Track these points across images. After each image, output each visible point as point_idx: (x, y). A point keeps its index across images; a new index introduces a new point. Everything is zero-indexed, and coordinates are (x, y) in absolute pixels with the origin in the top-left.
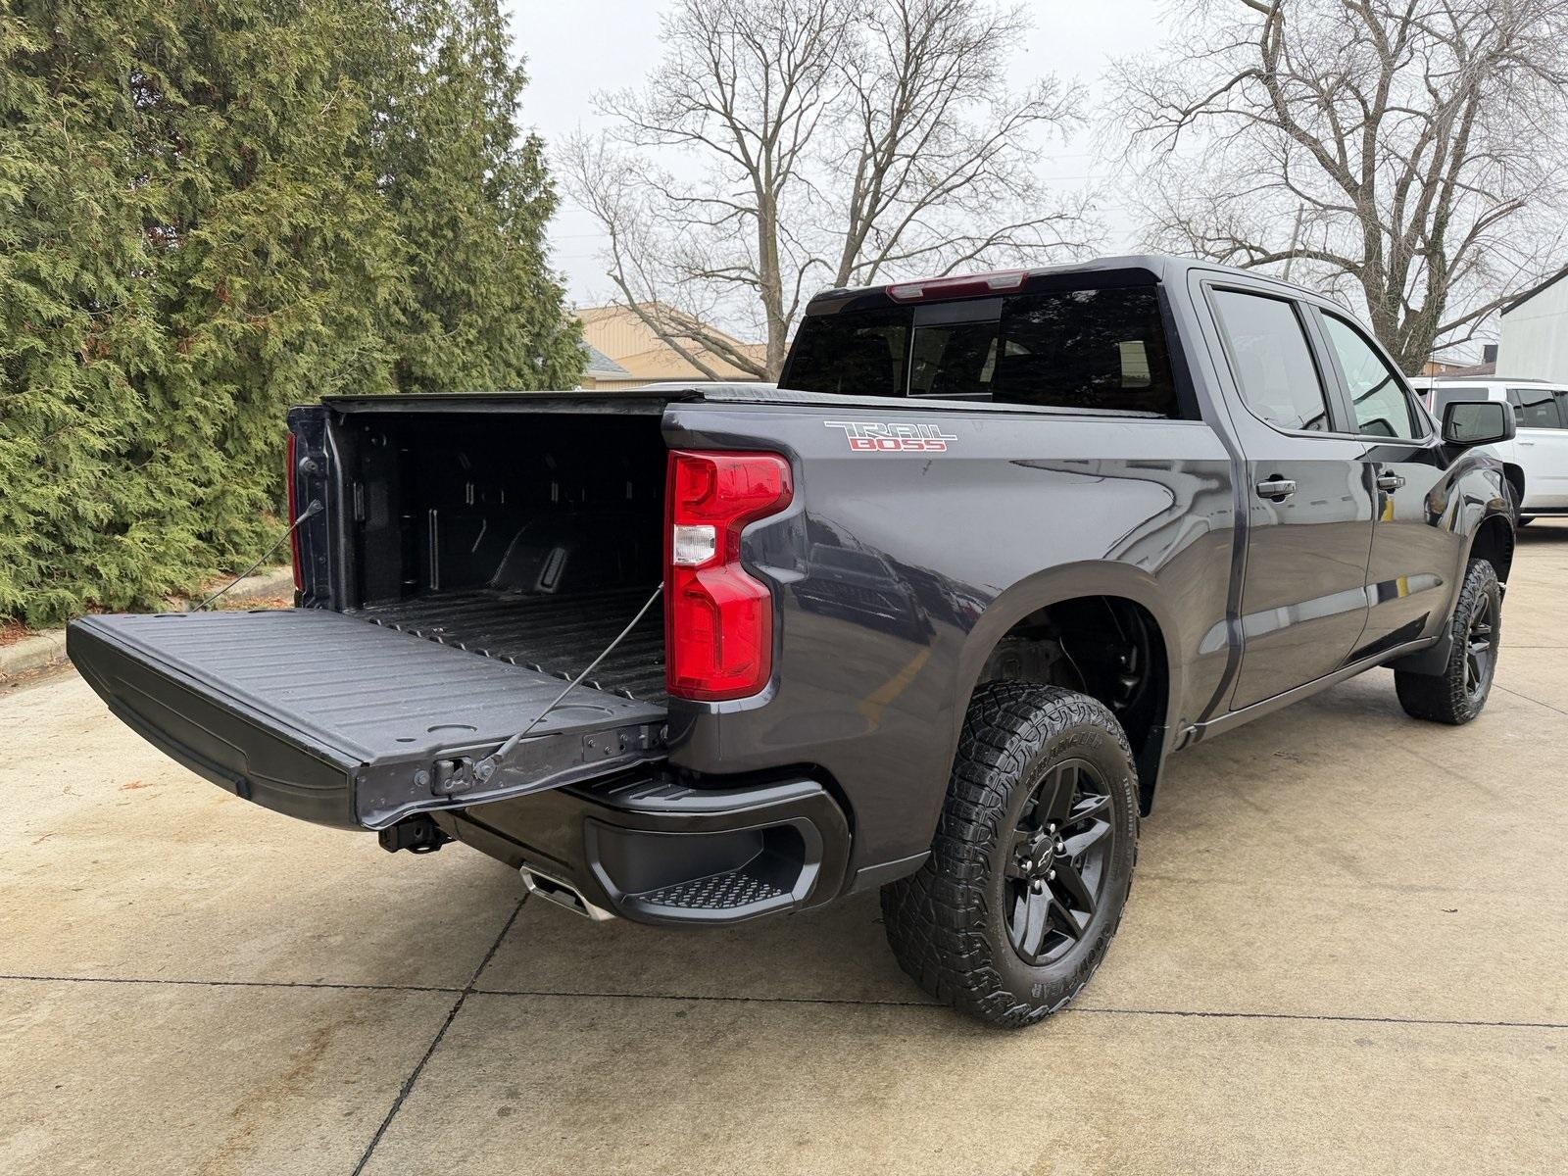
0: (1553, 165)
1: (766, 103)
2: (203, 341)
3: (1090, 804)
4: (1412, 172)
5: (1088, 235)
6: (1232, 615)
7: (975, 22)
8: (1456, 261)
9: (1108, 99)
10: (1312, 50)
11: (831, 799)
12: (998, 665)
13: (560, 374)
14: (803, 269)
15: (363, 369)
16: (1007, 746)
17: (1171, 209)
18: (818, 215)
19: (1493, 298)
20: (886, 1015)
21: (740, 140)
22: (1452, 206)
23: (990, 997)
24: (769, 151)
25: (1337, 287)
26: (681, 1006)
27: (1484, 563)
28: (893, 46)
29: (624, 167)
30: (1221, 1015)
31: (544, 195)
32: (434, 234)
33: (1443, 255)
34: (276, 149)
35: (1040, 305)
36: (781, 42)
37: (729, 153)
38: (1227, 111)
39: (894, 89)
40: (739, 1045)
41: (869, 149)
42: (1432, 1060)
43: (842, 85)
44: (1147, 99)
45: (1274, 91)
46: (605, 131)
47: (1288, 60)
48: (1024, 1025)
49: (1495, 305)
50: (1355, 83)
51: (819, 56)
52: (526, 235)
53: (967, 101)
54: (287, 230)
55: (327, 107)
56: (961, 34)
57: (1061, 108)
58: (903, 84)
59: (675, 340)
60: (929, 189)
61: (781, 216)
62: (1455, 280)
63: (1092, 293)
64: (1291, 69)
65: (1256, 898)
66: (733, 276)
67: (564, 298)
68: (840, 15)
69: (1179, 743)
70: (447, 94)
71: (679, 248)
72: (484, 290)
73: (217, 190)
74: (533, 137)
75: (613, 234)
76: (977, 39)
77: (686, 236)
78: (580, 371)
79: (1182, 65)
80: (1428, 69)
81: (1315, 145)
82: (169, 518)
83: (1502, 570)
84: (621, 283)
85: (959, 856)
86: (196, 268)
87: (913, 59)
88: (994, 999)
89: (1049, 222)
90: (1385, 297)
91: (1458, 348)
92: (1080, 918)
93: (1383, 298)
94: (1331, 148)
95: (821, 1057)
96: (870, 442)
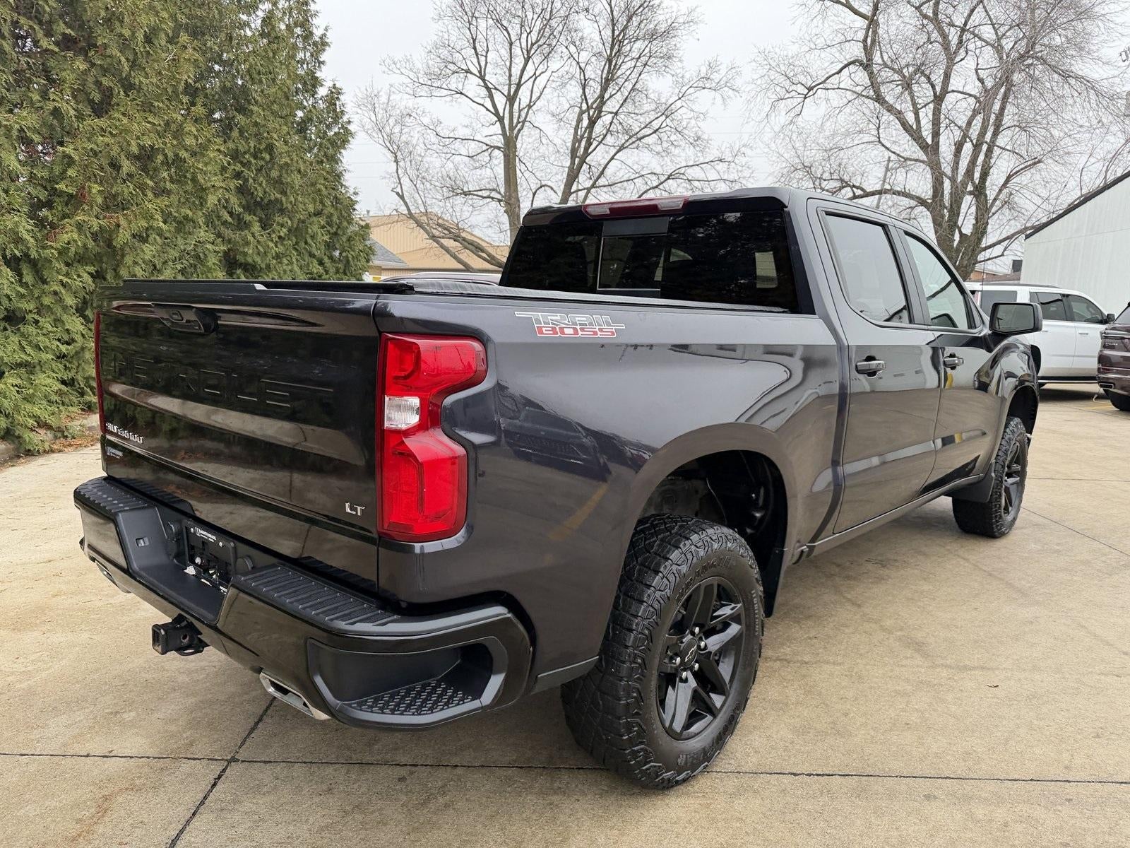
0: (1062, 134)
1: (510, 70)
2: (67, 232)
3: (726, 611)
4: (965, 136)
5: (740, 174)
6: (835, 463)
7: (661, 18)
8: (995, 200)
9: (755, 77)
10: (898, 47)
11: (515, 620)
12: (659, 500)
13: (352, 263)
14: (536, 192)
15: (197, 257)
16: (662, 569)
17: (799, 157)
18: (547, 152)
19: (1019, 227)
20: (565, 777)
21: (491, 97)
22: (992, 161)
23: (644, 768)
24: (512, 106)
25: (913, 216)
26: (403, 772)
27: (1017, 420)
28: (602, 33)
29: (405, 113)
30: (823, 775)
31: (342, 131)
32: (255, 157)
33: (986, 196)
34: (128, 86)
35: (703, 222)
36: (522, 26)
37: (483, 105)
38: (838, 88)
39: (603, 63)
40: (447, 806)
41: (584, 107)
42: (982, 812)
43: (565, 59)
44: (783, 77)
45: (871, 75)
46: (391, 86)
47: (881, 54)
48: (672, 787)
49: (1021, 232)
50: (927, 72)
51: (549, 38)
52: (328, 160)
53: (655, 75)
54: (135, 149)
55: (171, 57)
56: (652, 26)
57: (722, 82)
58: (609, 60)
59: (442, 241)
60: (627, 137)
61: (520, 153)
62: (994, 214)
63: (738, 215)
64: (883, 61)
65: (851, 676)
66: (485, 195)
67: (356, 207)
68: (565, 8)
69: (795, 559)
70: (266, 52)
71: (445, 173)
72: (293, 200)
73: (80, 117)
74: (334, 86)
75: (396, 161)
76: (663, 30)
77: (450, 165)
78: (368, 261)
79: (807, 55)
80: (978, 64)
81: (899, 115)
82: (38, 368)
83: (1029, 424)
84: (402, 197)
85: (623, 659)
86: (63, 176)
87: (617, 42)
88: (647, 769)
89: (712, 164)
90: (946, 223)
91: (996, 262)
92: (717, 700)
93: (945, 225)
94: (910, 117)
95: (510, 816)
96: (554, 329)
